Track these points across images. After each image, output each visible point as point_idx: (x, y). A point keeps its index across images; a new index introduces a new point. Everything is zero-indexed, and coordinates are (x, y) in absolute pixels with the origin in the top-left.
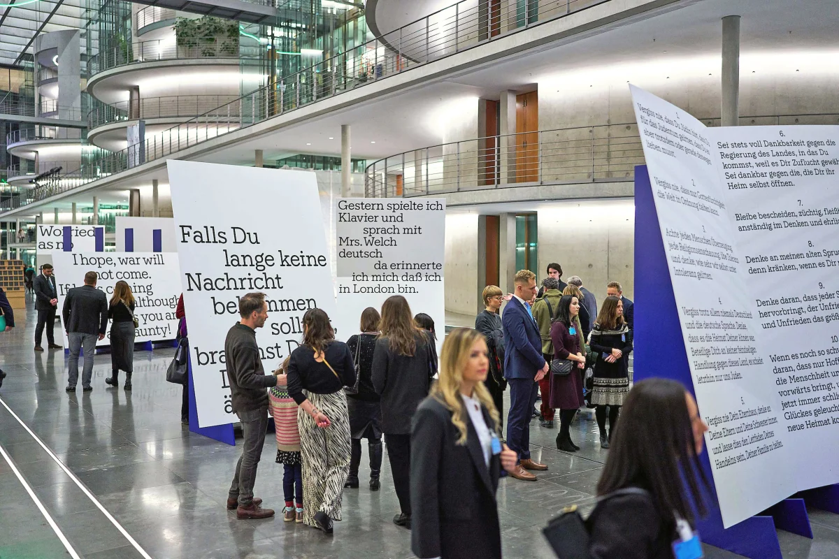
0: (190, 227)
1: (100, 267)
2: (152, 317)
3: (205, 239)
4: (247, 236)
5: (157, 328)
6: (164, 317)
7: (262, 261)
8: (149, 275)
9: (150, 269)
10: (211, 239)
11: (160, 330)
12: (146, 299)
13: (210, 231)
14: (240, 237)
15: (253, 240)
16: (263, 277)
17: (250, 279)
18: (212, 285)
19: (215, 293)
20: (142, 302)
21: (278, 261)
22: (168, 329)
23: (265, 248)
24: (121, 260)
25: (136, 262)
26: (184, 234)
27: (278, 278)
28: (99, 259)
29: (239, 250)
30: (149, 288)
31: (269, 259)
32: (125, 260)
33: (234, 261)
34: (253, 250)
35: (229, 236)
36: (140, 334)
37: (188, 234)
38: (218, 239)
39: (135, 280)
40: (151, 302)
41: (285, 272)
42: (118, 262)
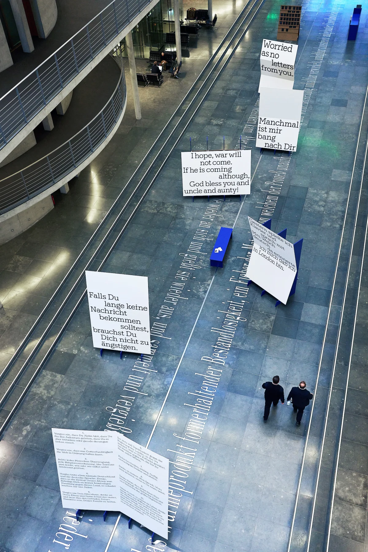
0: (93, 293)
1: (204, 159)
2: (229, 184)
3: (98, 297)
4: (114, 297)
5: (231, 189)
6: (236, 184)
7: (119, 306)
8: (231, 163)
9: (232, 159)
10: (100, 297)
11: (232, 190)
12: (227, 175)
13: (100, 295)
14: (111, 297)
15: (117, 299)
16: (119, 311)
17: (114, 311)
18: (100, 311)
19: (101, 313)
20: (225, 176)
21: (126, 306)
22: (237, 190)
23: (120, 302)
24: (217, 155)
25: (225, 156)
26: (90, 295)
27: (125, 312)
28: (204, 155)
29: (111, 302)
30: (230, 169)
31: (122, 306)
32: (219, 155)
33: (109, 305)
34: (116, 302)
35: (107, 297)
36: (221, 191)
37: (92, 295)
38: (103, 297)
39: (222, 165)
40: (229, 177)
41: (128, 311)
42: (215, 156)
